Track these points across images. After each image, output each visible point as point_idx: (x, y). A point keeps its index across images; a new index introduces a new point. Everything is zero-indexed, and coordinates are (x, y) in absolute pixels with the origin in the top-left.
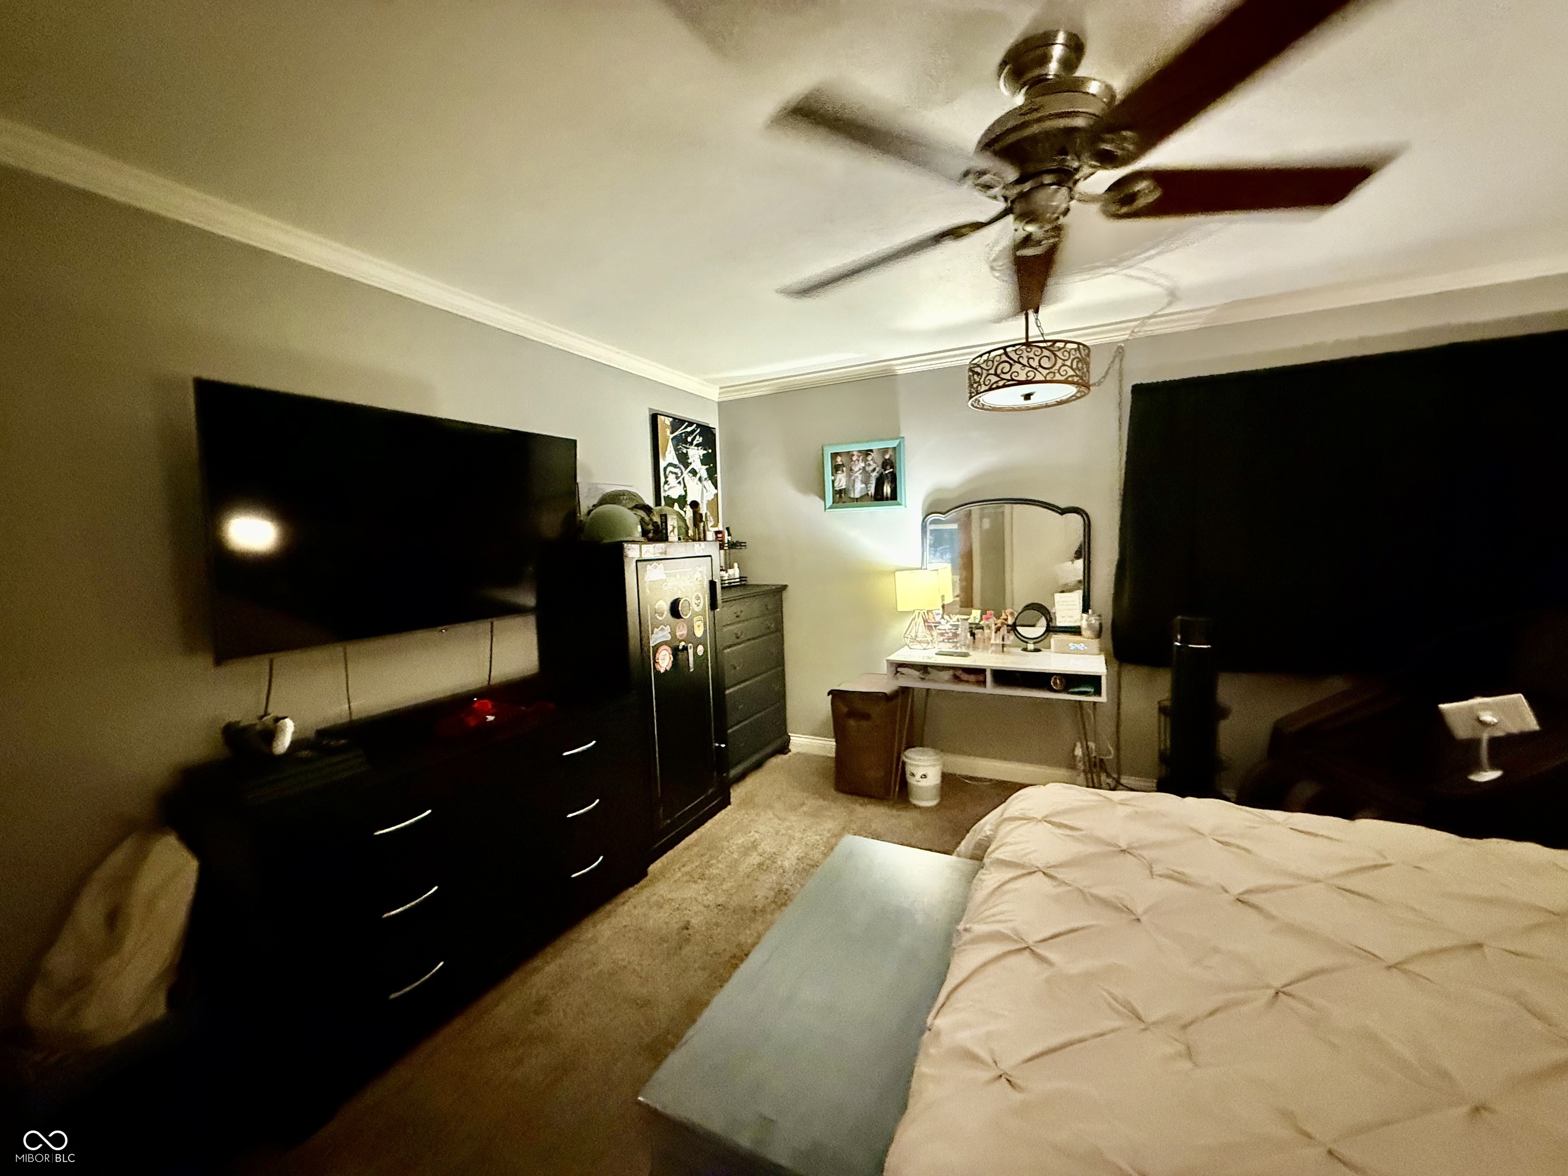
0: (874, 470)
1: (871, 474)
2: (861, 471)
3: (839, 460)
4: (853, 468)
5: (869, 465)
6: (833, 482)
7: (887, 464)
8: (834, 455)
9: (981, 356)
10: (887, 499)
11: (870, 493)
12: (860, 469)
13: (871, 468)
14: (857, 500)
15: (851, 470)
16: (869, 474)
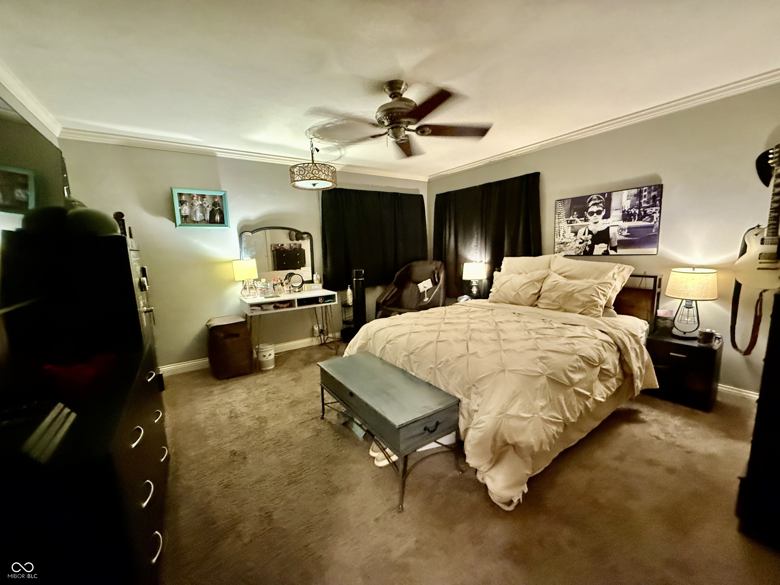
0: (208, 206)
1: (207, 208)
2: (199, 206)
3: (183, 198)
4: (195, 203)
5: (205, 203)
6: (180, 210)
7: (215, 204)
8: (180, 195)
9: (304, 164)
10: (217, 223)
11: (206, 219)
12: (198, 205)
13: (207, 205)
14: (198, 222)
15: (192, 204)
16: (206, 209)
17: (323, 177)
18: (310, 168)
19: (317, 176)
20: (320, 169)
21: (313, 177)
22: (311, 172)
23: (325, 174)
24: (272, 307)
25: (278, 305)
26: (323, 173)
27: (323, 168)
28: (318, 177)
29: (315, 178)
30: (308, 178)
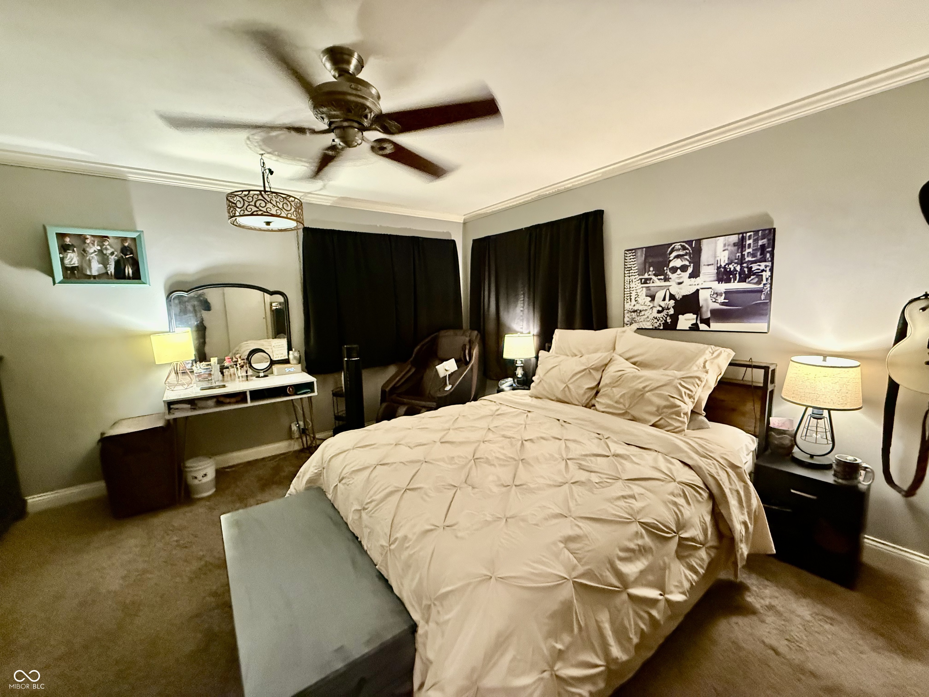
0: (112, 254)
1: (110, 257)
2: (96, 253)
3: (68, 240)
4: (88, 249)
5: (106, 249)
6: (62, 260)
7: (124, 250)
8: (61, 236)
9: (243, 191)
10: (129, 278)
11: (109, 272)
12: (95, 251)
13: (109, 252)
14: (94, 277)
15: (84, 250)
16: (108, 256)
17: (274, 212)
18: (252, 197)
19: (264, 209)
20: (269, 200)
21: (257, 211)
22: (253, 203)
23: (278, 207)
24: (211, 403)
25: (222, 399)
26: (274, 206)
27: (274, 199)
28: (265, 212)
29: (260, 213)
30: (250, 213)
